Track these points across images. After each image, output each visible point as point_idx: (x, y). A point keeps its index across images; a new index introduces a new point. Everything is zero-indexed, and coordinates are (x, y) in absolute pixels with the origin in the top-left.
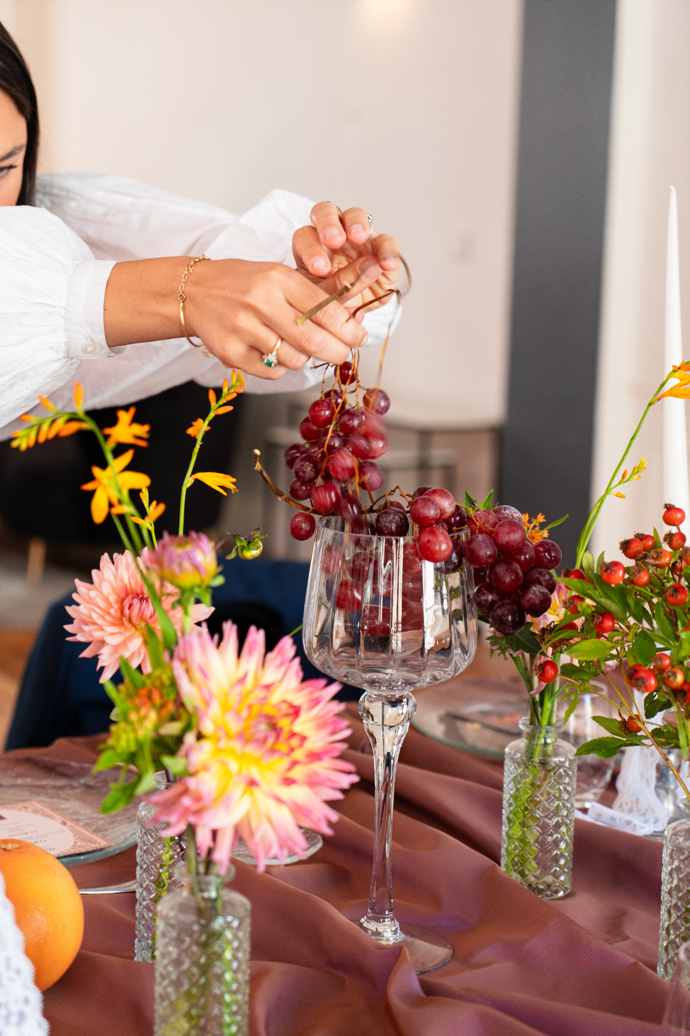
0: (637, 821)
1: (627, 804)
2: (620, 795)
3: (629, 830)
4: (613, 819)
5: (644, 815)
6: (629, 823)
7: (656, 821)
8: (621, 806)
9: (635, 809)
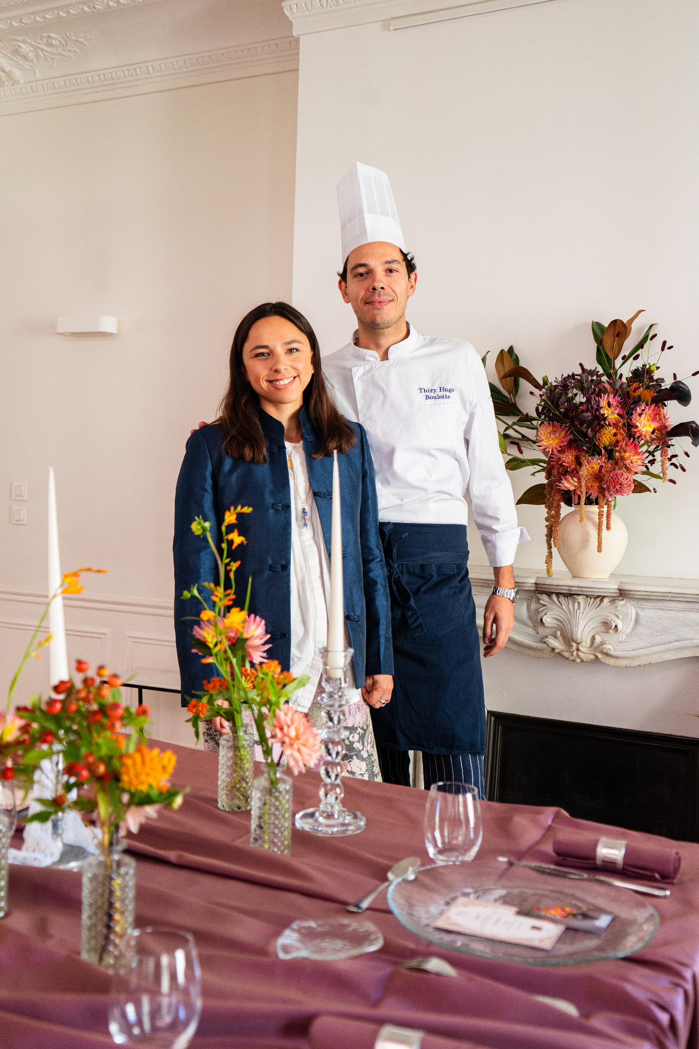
0: (41, 857)
1: (30, 847)
2: (26, 841)
3: (36, 864)
4: (25, 858)
5: (43, 852)
6: (36, 859)
7: (52, 855)
8: (27, 849)
9: (37, 850)
